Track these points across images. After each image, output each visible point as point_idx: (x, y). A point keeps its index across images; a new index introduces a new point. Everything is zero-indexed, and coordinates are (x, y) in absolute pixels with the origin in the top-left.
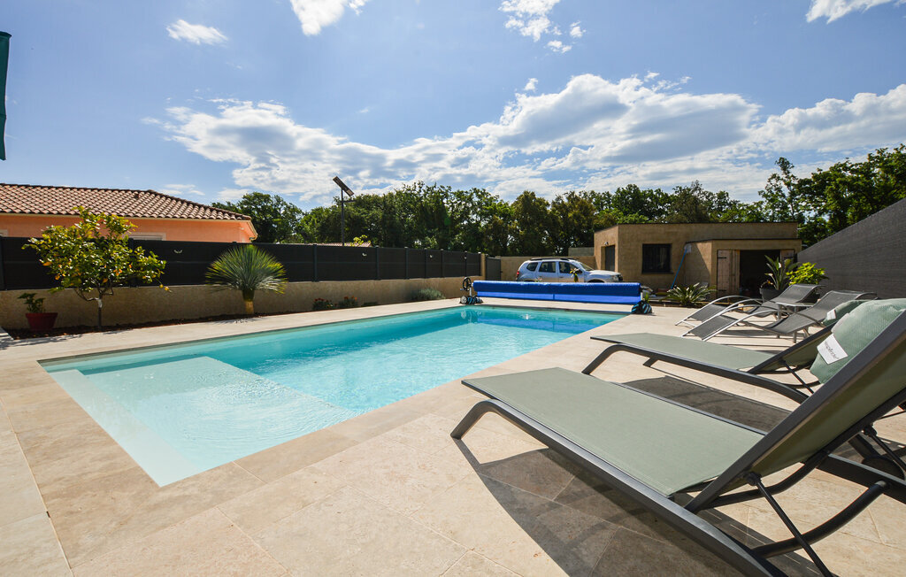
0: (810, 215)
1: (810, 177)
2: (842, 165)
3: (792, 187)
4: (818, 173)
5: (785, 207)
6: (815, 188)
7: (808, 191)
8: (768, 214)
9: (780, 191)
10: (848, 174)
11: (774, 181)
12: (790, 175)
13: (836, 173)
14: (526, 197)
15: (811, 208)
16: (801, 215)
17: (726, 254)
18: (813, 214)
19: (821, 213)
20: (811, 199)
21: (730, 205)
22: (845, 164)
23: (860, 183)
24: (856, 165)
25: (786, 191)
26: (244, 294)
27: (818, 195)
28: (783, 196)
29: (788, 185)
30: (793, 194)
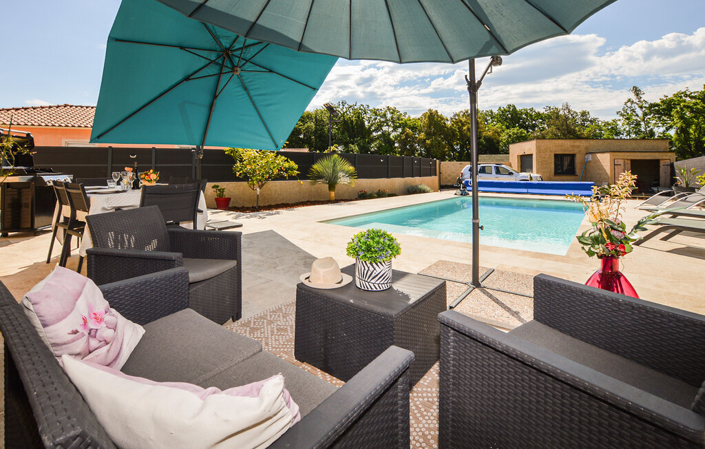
0: (659, 131)
1: (658, 102)
2: (683, 93)
3: (644, 109)
4: (665, 99)
5: (638, 124)
6: (664, 109)
7: (658, 112)
8: (625, 129)
9: (634, 112)
10: (688, 99)
11: (629, 104)
12: (642, 99)
13: (679, 98)
14: (431, 114)
15: (660, 125)
16: (651, 130)
17: (621, 162)
18: (662, 129)
19: (667, 129)
20: (659, 118)
21: (591, 121)
22: (685, 92)
23: (698, 106)
24: (694, 93)
25: (640, 112)
26: (329, 187)
27: (665, 115)
28: (637, 115)
29: (641, 107)
30: (645, 114)
